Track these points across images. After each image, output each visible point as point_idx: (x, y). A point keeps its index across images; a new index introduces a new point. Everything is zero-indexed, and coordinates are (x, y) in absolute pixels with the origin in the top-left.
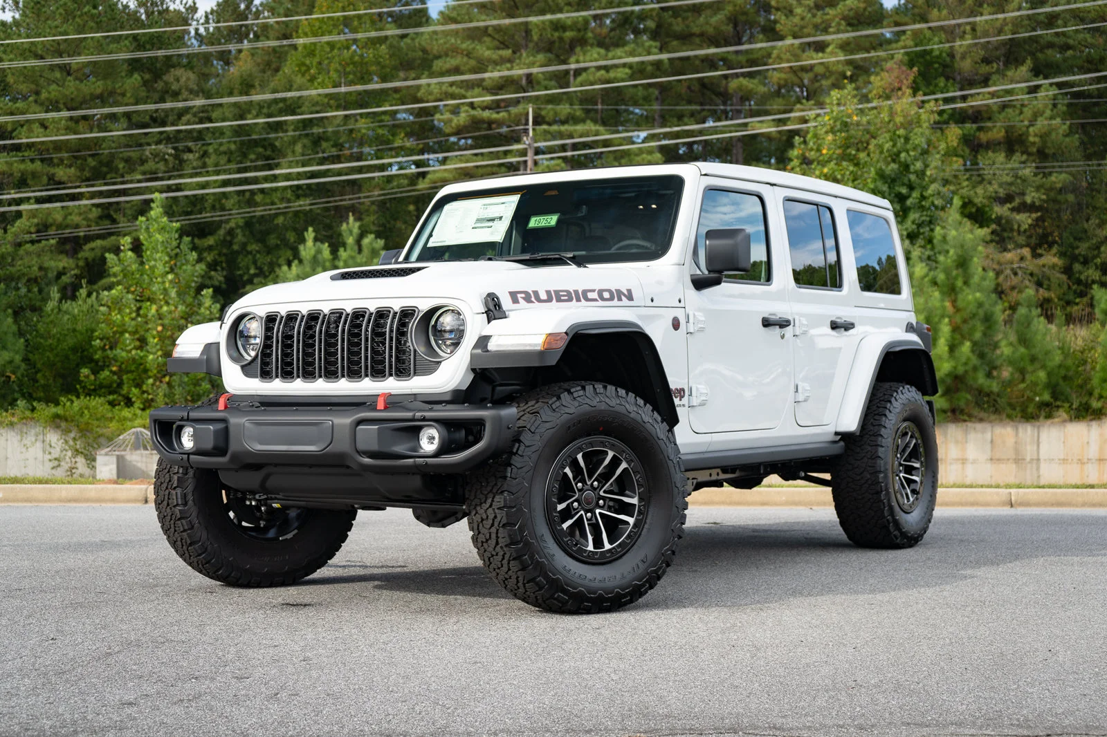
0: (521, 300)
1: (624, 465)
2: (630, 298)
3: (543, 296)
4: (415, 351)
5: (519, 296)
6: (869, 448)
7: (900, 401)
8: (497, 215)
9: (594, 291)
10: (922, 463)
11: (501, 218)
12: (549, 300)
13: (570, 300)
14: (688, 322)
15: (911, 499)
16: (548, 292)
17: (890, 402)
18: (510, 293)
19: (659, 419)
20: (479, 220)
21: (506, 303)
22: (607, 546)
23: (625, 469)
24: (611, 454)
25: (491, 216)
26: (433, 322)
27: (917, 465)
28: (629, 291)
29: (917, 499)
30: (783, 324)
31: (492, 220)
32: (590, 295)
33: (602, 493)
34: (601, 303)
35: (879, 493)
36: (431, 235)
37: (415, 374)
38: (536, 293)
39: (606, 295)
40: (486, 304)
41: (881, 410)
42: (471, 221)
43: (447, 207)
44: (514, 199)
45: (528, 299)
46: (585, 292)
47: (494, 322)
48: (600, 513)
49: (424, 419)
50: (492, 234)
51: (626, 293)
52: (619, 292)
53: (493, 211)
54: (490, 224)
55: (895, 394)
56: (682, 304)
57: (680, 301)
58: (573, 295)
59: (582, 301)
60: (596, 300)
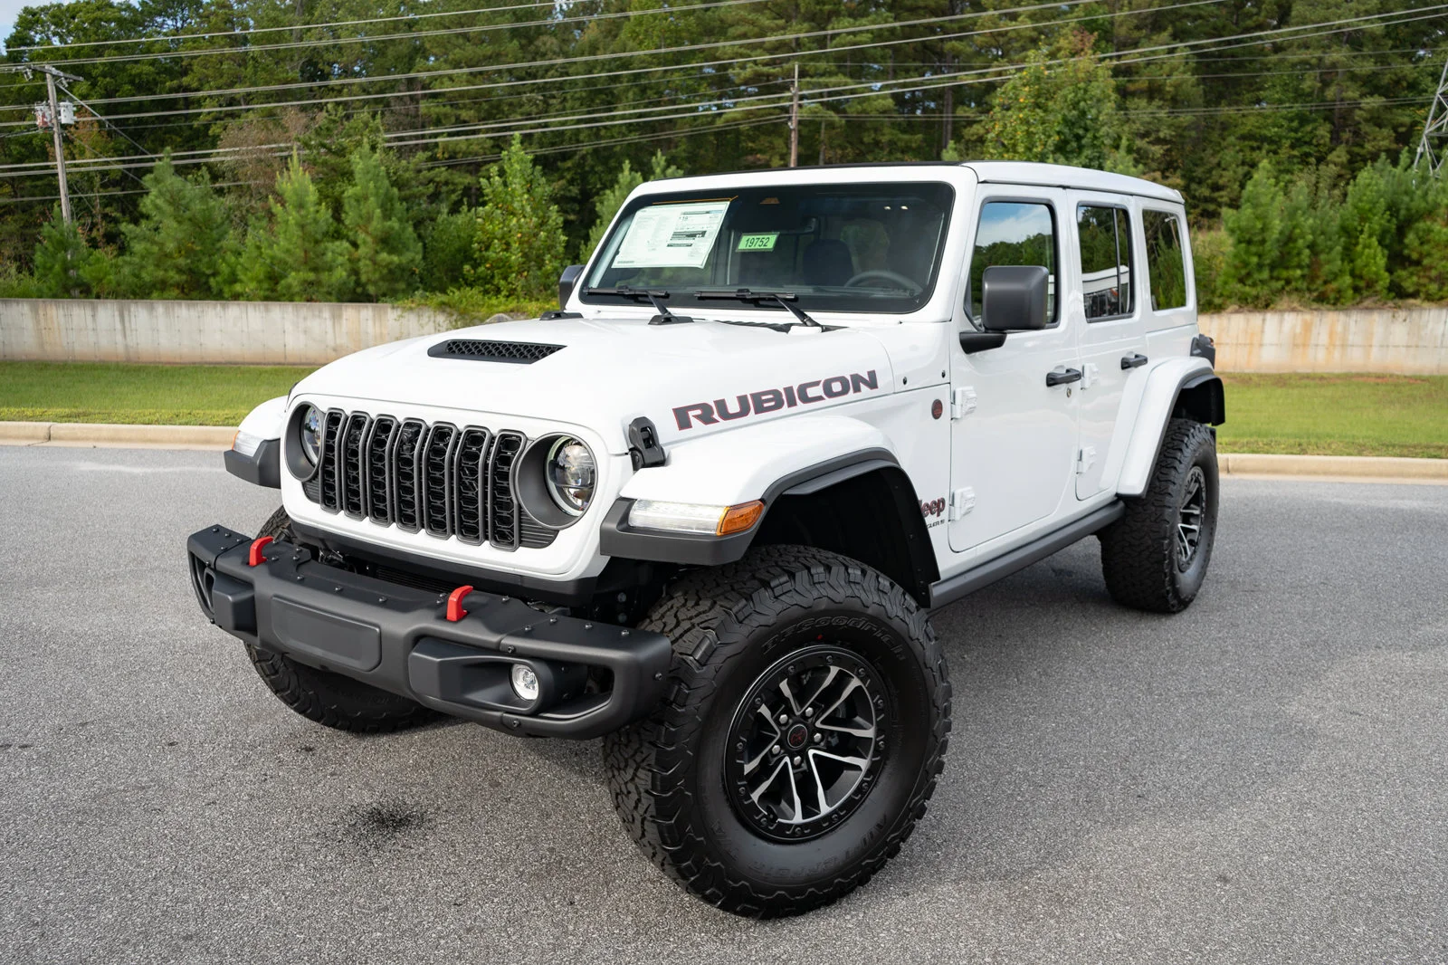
0: (694, 421)
1: (855, 683)
2: (872, 384)
4: (520, 507)
5: (691, 413)
6: (1153, 508)
7: (1191, 447)
8: (699, 229)
9: (816, 384)
10: (1202, 508)
11: (703, 233)
12: (744, 412)
13: (779, 405)
14: (953, 403)
15: (1189, 553)
16: (742, 400)
17: (1181, 450)
18: (676, 411)
19: (914, 604)
20: (677, 235)
21: (666, 430)
22: (825, 809)
23: (858, 689)
24: (834, 670)
25: (692, 229)
26: (551, 456)
27: (1197, 512)
28: (872, 374)
29: (1195, 552)
30: (1071, 377)
31: (693, 235)
32: (811, 392)
33: (818, 724)
34: (828, 401)
35: (1160, 562)
36: (617, 252)
37: (521, 543)
38: (721, 405)
39: (837, 387)
40: (631, 436)
41: (1169, 461)
42: (666, 235)
43: (640, 214)
44: (722, 207)
45: (707, 418)
46: (803, 388)
47: (642, 471)
48: (815, 756)
49: (515, 652)
50: (691, 255)
51: (867, 377)
52: (857, 380)
53: (695, 224)
54: (690, 241)
55: (1186, 439)
56: (946, 379)
57: (943, 375)
58: (784, 397)
59: (800, 406)
60: (820, 398)
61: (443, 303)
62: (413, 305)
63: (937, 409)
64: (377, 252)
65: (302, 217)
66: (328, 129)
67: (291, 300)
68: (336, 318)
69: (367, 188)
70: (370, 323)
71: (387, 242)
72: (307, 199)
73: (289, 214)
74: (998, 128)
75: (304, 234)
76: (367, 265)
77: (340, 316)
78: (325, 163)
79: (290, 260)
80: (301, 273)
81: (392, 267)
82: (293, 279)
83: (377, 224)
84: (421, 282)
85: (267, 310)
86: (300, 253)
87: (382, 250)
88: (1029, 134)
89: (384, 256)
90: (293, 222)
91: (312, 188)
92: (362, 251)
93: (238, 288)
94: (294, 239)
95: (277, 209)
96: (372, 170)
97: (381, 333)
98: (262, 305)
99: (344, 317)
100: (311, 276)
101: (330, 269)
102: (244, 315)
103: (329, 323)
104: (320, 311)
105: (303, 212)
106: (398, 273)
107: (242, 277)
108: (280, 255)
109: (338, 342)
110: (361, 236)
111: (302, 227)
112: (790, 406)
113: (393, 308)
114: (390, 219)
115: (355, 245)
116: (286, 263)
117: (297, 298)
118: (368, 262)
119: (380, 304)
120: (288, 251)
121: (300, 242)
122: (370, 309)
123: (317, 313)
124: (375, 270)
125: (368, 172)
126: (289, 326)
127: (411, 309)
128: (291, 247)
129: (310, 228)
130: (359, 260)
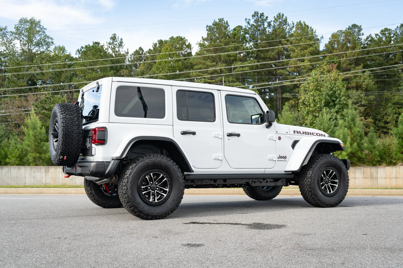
66: (45, 101)
67: (29, 165)
68: (46, 172)
73: (29, 132)
74: (303, 98)
75: (36, 139)
77: (49, 171)
78: (43, 113)
79: (29, 149)
80: (34, 154)
82: (30, 157)
85: (19, 169)
86: (33, 146)
88: (314, 100)
90: (31, 134)
91: (39, 122)
93: (7, 160)
94: (31, 141)
95: (25, 130)
98: (17, 167)
100: (38, 155)
101: (45, 153)
102: (10, 171)
103: (44, 174)
104: (41, 169)
105: (35, 131)
107: (10, 156)
108: (26, 147)
109: (47, 181)
111: (35, 136)
116: (27, 150)
117: (31, 164)
121: (33, 142)
123: (39, 170)
126: (27, 176)
128: (30, 144)
129: (38, 137)
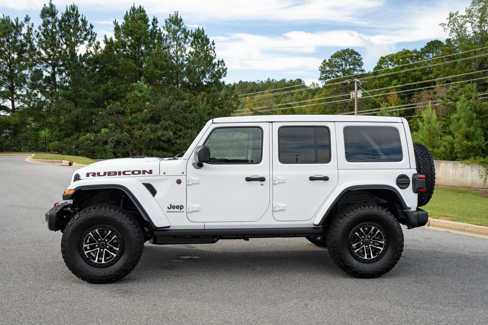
2: (150, 173)
3: (102, 174)
9: (130, 171)
13: (115, 175)
14: (187, 181)
16: (105, 173)
28: (151, 171)
30: (262, 179)
34: (132, 175)
38: (99, 173)
39: (136, 172)
45: (94, 175)
46: (124, 172)
51: (149, 171)
52: (144, 172)
56: (185, 174)
57: (183, 173)
58: (118, 173)
59: (122, 175)
60: (130, 174)
61: (483, 162)
62: (470, 162)
63: (179, 182)
64: (462, 140)
65: (429, 127)
66: (452, 92)
69: (461, 114)
70: (451, 169)
71: (467, 136)
72: (431, 120)
73: (424, 126)
75: (430, 133)
76: (457, 146)
78: (449, 105)
81: (468, 147)
83: (464, 129)
84: (483, 153)
86: (428, 141)
87: (466, 139)
89: (465, 142)
91: (435, 116)
92: (457, 140)
94: (425, 136)
95: (420, 124)
96: (464, 107)
97: (455, 173)
99: (441, 166)
101: (439, 147)
105: (430, 125)
106: (471, 149)
110: (456, 134)
111: (429, 131)
112: (119, 175)
113: (461, 163)
114: (470, 127)
115: (454, 137)
118: (458, 144)
119: (456, 162)
120: (422, 140)
121: (427, 136)
122: (451, 163)
124: (461, 148)
125: (463, 108)
127: (468, 164)
128: (423, 138)
129: (432, 131)
130: (454, 143)
